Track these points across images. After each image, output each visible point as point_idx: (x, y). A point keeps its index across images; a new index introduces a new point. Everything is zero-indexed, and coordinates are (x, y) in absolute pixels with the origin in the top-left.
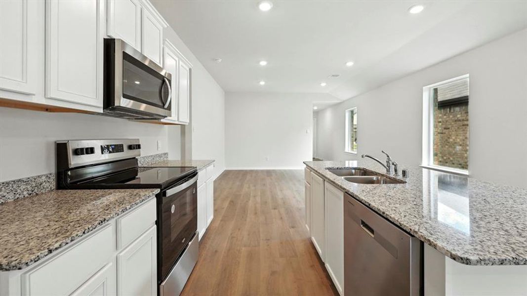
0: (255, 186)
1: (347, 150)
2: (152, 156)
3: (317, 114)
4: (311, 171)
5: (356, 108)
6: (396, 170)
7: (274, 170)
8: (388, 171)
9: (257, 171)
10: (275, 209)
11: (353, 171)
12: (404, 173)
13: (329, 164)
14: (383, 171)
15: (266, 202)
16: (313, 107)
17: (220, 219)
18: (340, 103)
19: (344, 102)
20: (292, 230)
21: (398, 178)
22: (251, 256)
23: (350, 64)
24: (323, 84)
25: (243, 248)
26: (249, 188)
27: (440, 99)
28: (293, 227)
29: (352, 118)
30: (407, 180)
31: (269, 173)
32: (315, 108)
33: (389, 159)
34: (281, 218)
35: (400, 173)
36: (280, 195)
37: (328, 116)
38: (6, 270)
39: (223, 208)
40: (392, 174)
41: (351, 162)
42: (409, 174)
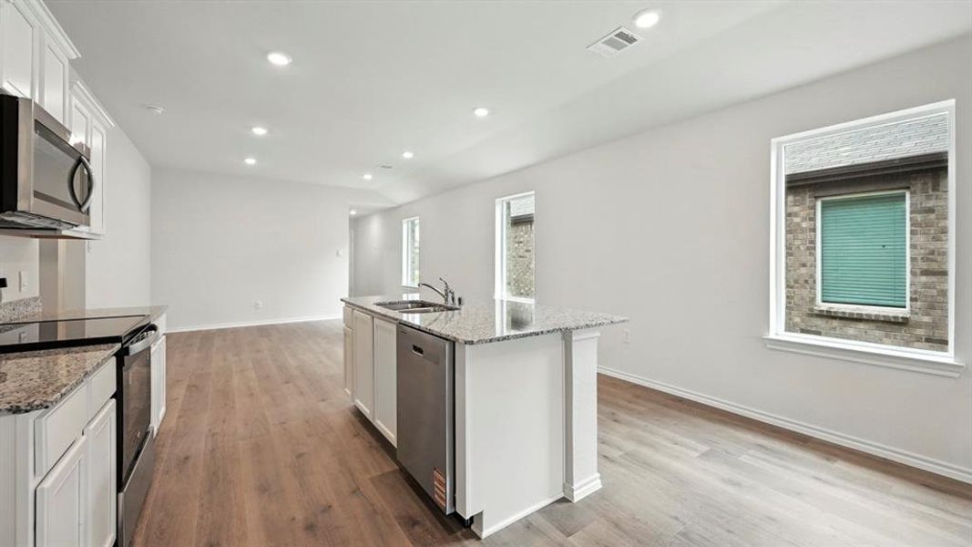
0: (237, 355)
1: (404, 284)
2: (10, 303)
3: (356, 223)
4: (353, 309)
5: (417, 218)
6: (453, 299)
7: (272, 325)
8: (446, 300)
9: (235, 331)
10: (287, 383)
11: (409, 305)
12: (460, 300)
13: (378, 299)
14: (441, 301)
15: (268, 377)
16: (350, 210)
17: (177, 415)
18: (395, 208)
19: (400, 206)
20: (322, 405)
21: (454, 307)
22: (257, 449)
23: (408, 155)
24: (368, 177)
25: (241, 442)
26: (225, 359)
27: (514, 214)
28: (323, 400)
29: (413, 231)
30: (463, 307)
31: (263, 331)
32: (353, 213)
33: (447, 287)
34: (302, 393)
35: (457, 302)
36: (292, 362)
37: (375, 228)
38: (27, 411)
39: (177, 399)
40: (450, 304)
41: (410, 295)
42: (465, 301)
